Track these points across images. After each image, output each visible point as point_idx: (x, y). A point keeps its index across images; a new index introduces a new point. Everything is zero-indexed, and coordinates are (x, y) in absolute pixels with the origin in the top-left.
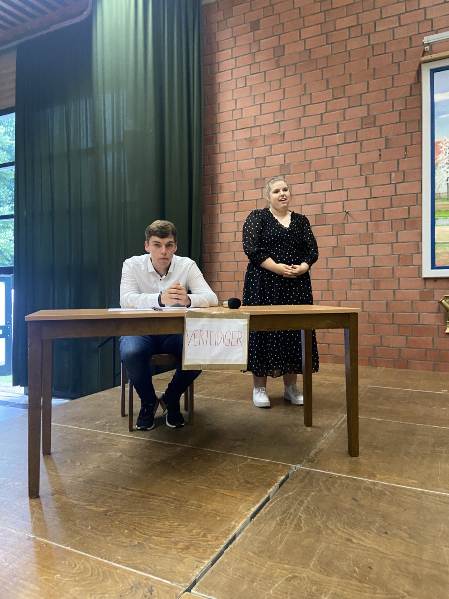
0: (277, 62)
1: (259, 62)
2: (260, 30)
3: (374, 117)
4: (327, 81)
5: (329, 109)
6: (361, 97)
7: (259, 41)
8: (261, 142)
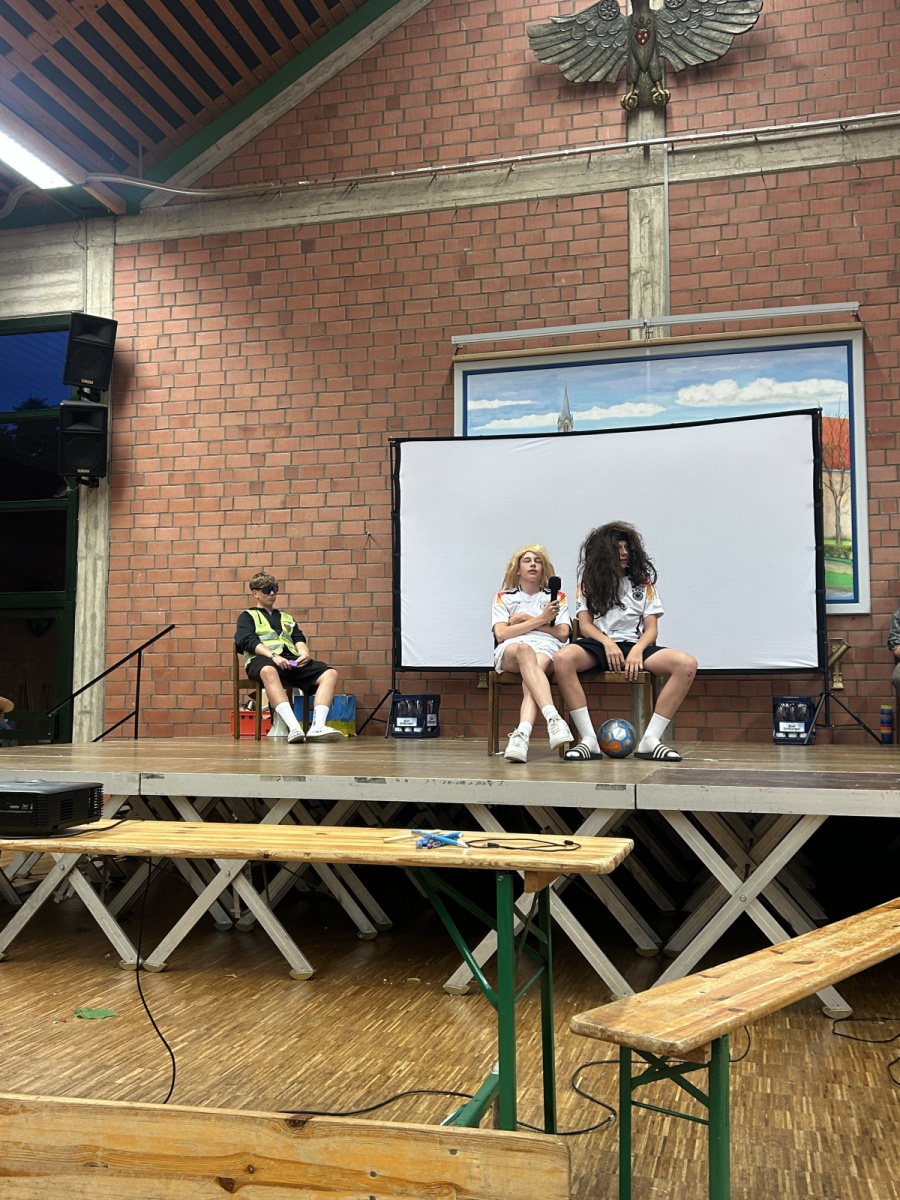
0: (283, 331)
1: (259, 327)
2: (260, 284)
3: (402, 418)
4: (347, 366)
5: (349, 401)
6: (387, 392)
7: (260, 299)
8: (259, 433)
